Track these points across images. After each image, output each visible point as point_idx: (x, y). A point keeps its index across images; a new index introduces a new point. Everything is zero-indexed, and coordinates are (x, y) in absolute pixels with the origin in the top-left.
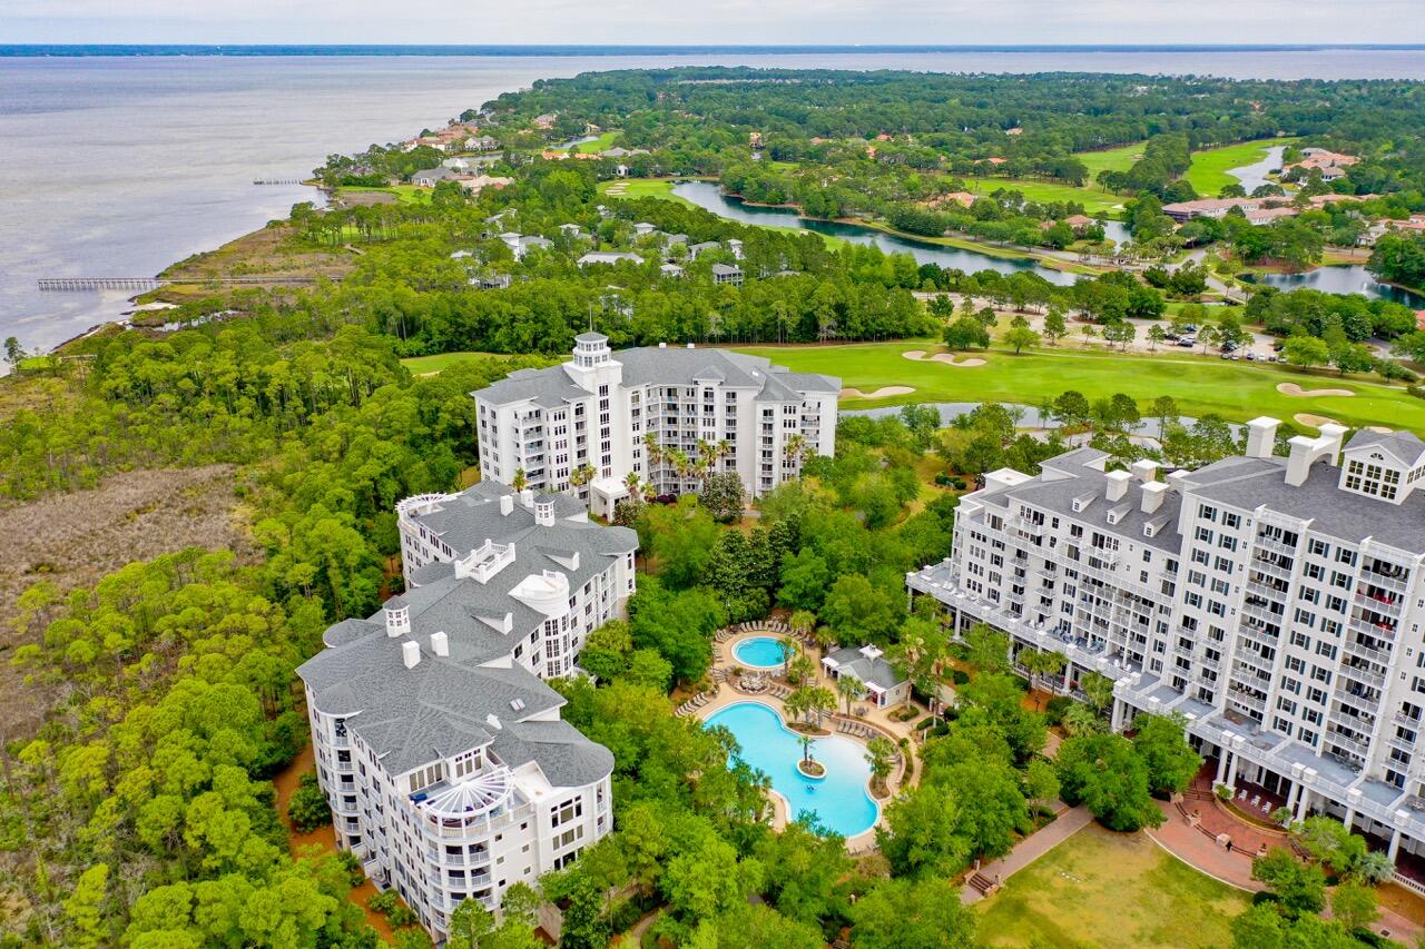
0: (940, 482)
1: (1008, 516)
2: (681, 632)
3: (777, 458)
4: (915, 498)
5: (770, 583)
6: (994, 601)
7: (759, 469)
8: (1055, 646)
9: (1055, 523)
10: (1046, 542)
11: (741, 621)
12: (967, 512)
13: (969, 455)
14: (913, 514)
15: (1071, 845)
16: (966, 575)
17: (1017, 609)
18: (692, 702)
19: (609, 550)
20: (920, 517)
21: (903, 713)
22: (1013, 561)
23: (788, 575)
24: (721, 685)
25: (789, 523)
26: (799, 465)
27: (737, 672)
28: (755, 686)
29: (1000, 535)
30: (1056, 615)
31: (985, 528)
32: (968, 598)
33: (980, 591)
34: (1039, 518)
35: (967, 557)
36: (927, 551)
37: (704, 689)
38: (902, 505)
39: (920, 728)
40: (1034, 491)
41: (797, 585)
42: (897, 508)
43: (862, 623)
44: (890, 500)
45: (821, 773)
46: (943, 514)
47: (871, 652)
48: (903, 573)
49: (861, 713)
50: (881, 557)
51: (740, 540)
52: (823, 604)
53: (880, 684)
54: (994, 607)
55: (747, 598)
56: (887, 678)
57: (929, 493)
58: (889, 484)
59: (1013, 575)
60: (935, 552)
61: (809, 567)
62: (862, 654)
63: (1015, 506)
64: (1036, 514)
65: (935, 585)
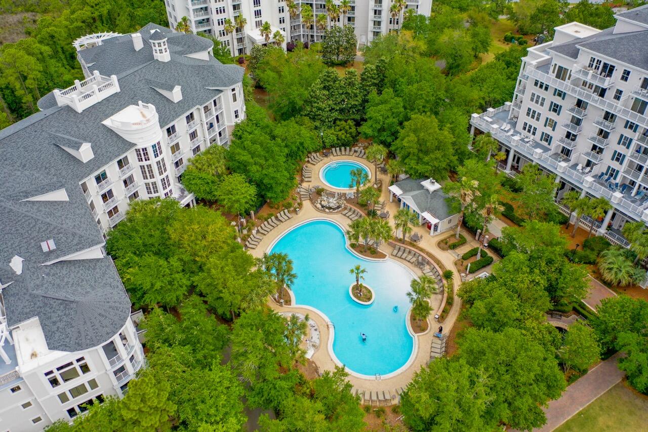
0: (508, 40)
1: (575, 67)
2: (267, 160)
3: (385, 16)
4: (487, 51)
5: (358, 117)
6: (545, 144)
7: (371, 24)
8: (600, 192)
9: (626, 76)
10: (610, 94)
11: (332, 146)
12: (534, 62)
13: (534, 18)
14: (484, 64)
15: (601, 409)
16: (523, 118)
17: (566, 152)
18: (277, 218)
19: (215, 85)
20: (489, 66)
21: (452, 241)
22: (572, 110)
23: (371, 112)
24: (304, 203)
25: (377, 67)
26: (401, 21)
27: (319, 192)
28: (331, 205)
29: (565, 85)
30: (605, 162)
31: (549, 78)
32: (522, 140)
33: (534, 134)
34: (609, 70)
35: (527, 103)
36: (491, 95)
37: (288, 206)
38: (476, 57)
39: (465, 258)
40: (607, 42)
41: (377, 122)
42: (472, 58)
43: (426, 159)
44: (467, 52)
45: (369, 299)
46: (508, 64)
47: (430, 185)
48: (469, 114)
49: (415, 240)
50: (452, 99)
51: (335, 80)
52: (396, 138)
53: (435, 215)
54: (546, 150)
55: (338, 128)
56: (442, 210)
57: (498, 47)
58: (468, 38)
59: (569, 122)
60: (498, 97)
61: (388, 106)
62: (422, 187)
63: (584, 58)
64: (605, 65)
65: (495, 126)
